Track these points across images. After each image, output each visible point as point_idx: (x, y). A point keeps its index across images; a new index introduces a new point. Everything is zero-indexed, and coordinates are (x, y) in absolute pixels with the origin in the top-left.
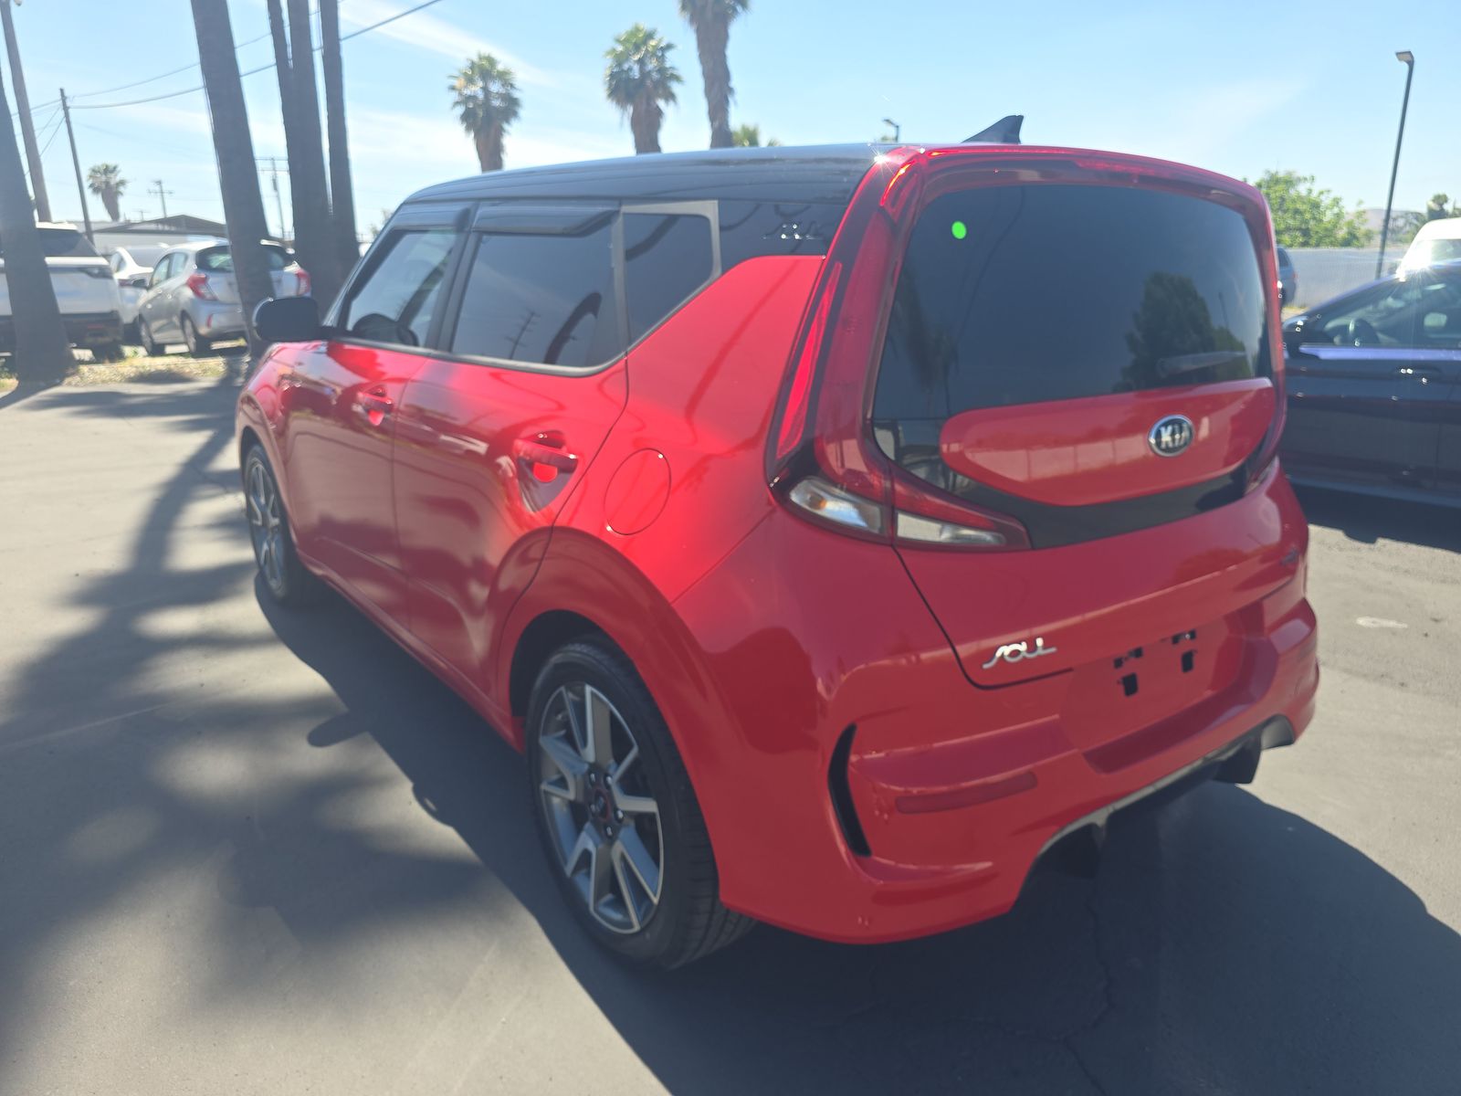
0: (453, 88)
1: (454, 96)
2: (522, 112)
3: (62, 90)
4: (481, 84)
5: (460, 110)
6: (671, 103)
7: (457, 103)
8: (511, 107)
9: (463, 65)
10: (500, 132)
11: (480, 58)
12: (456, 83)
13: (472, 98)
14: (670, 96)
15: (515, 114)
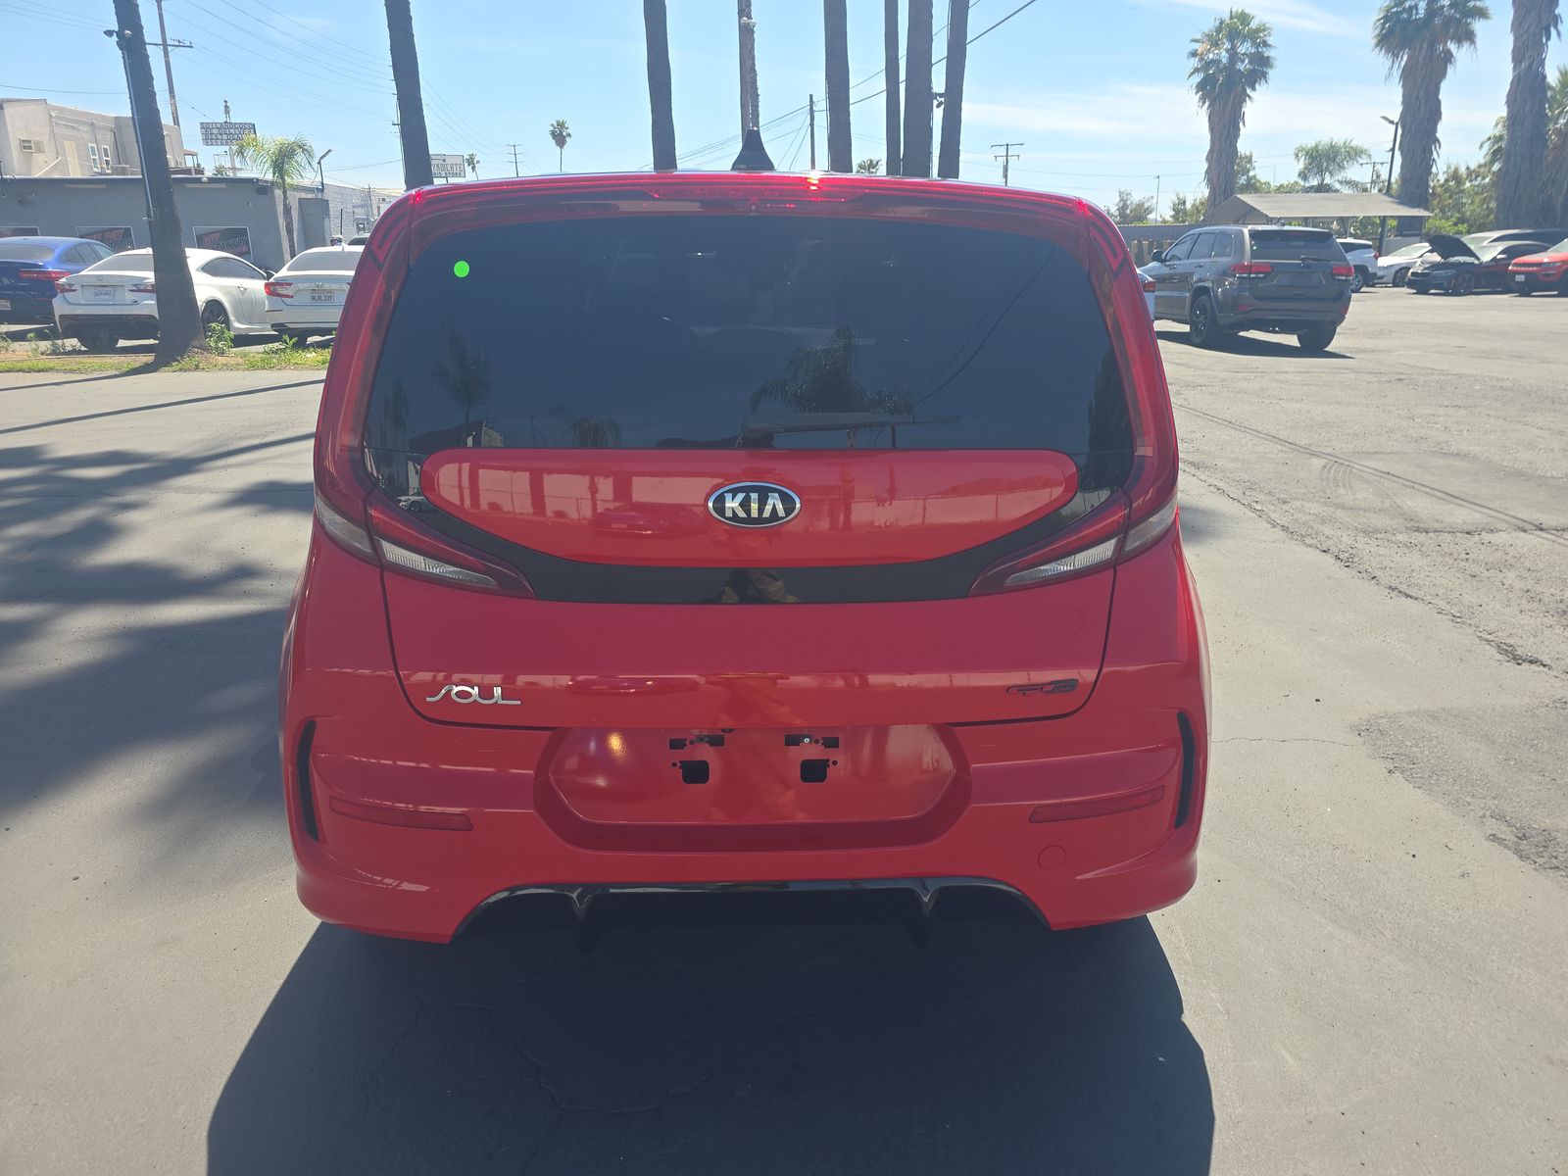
0: (1194, 54)
1: (1195, 62)
2: (1271, 73)
3: (811, 96)
4: (1227, 45)
5: (1198, 78)
6: (1466, 45)
7: (1196, 70)
8: (1261, 68)
9: (1209, 26)
10: (1243, 97)
11: (1231, 18)
12: (1200, 47)
13: (1216, 62)
14: (1468, 36)
15: (1264, 75)
